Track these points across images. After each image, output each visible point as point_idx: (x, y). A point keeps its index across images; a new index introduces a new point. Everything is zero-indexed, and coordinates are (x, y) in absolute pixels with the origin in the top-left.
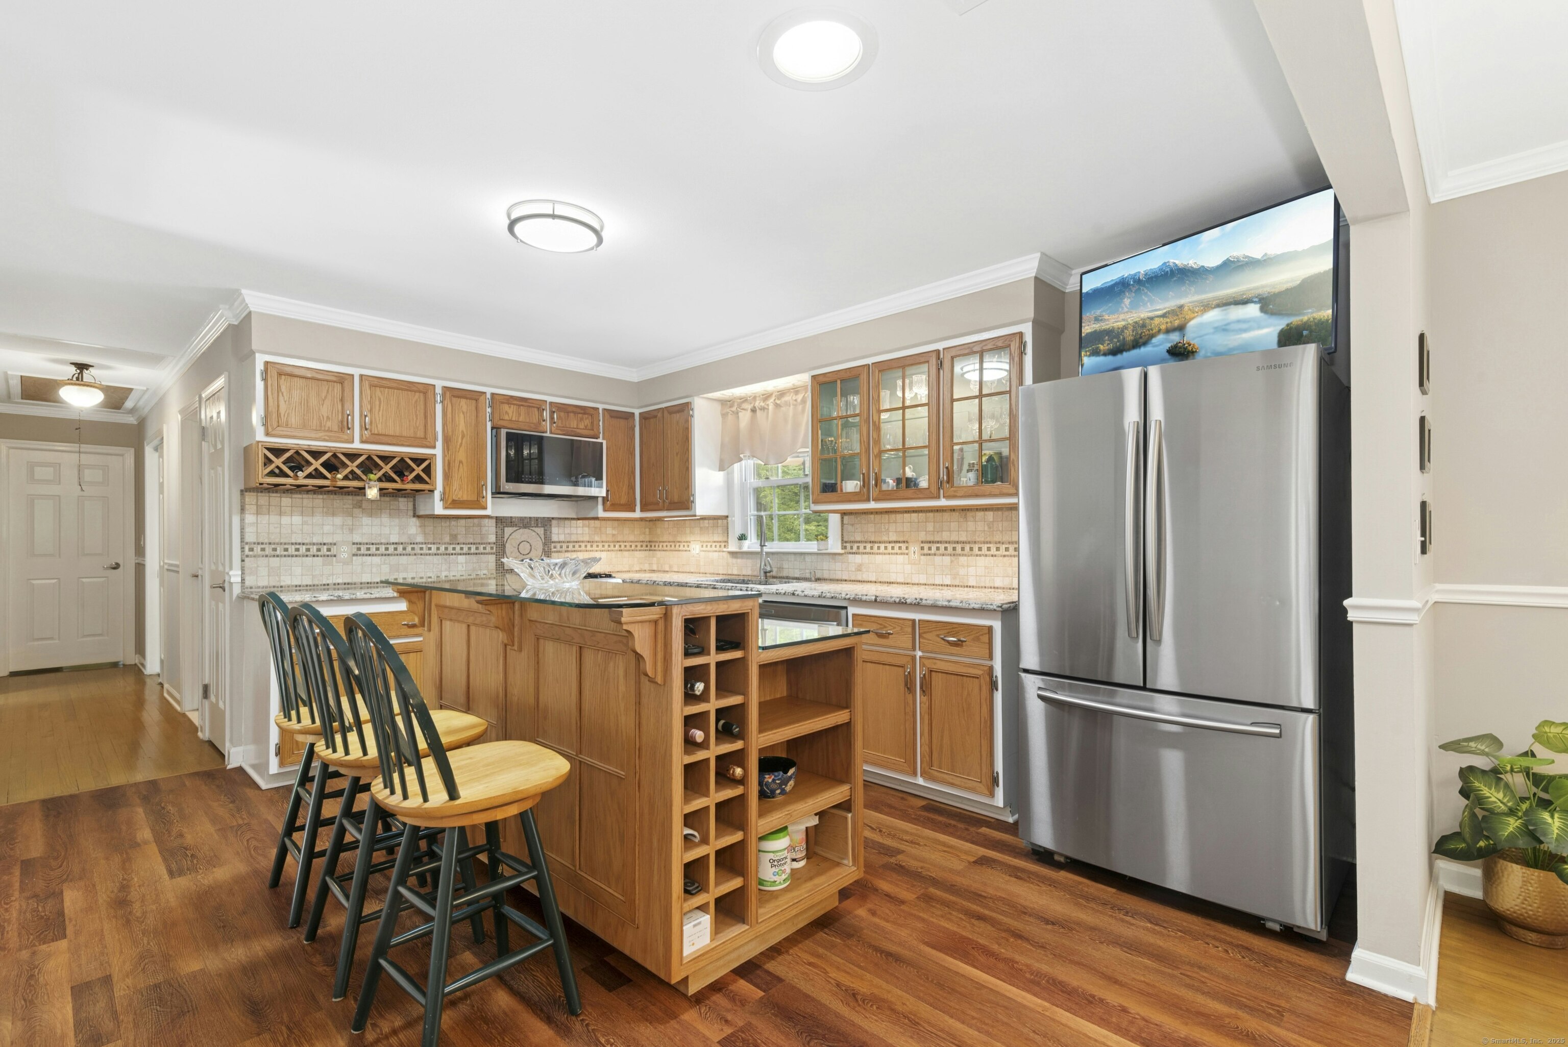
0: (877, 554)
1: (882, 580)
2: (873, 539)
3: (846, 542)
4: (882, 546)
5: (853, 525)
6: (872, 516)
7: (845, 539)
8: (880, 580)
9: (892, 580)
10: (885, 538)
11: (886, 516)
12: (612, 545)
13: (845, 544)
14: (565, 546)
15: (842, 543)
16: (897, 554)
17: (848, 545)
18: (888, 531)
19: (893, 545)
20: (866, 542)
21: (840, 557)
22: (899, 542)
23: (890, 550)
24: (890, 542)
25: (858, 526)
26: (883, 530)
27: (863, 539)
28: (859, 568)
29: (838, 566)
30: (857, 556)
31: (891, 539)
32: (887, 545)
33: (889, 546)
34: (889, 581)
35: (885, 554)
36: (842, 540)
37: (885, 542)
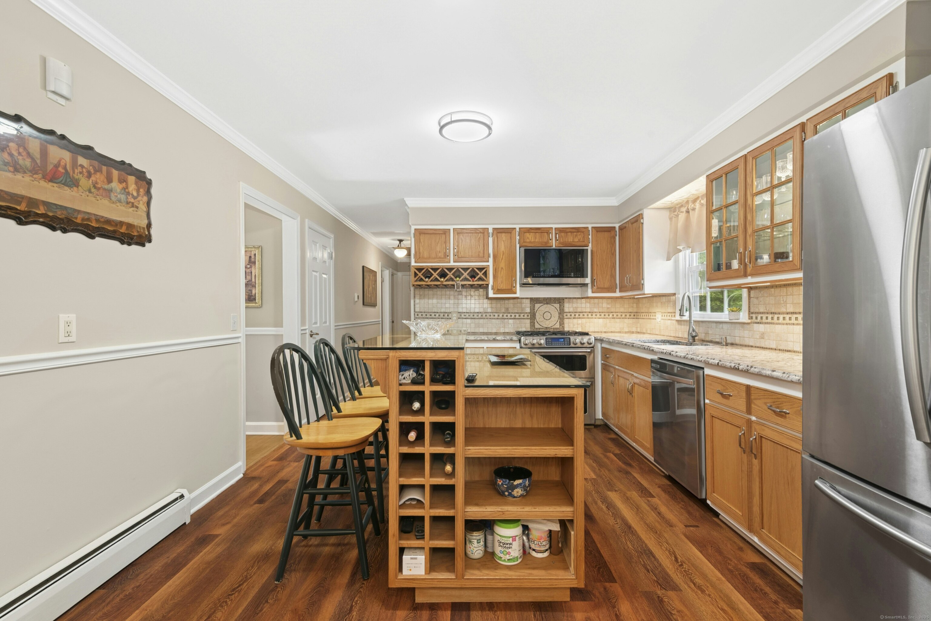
0: (777, 324)
1: (781, 348)
2: (773, 311)
3: (752, 313)
4: (781, 317)
5: (757, 298)
6: (773, 290)
7: (752, 311)
8: (779, 348)
9: (789, 349)
10: (783, 310)
11: (785, 289)
12: (607, 314)
13: (751, 315)
14: (573, 315)
15: (749, 314)
16: (794, 324)
17: (754, 316)
18: (786, 303)
19: (790, 316)
20: (768, 313)
21: (748, 326)
22: (796, 313)
23: (787, 321)
24: (787, 313)
25: (761, 299)
26: (782, 302)
27: (765, 311)
28: (762, 336)
29: (746, 333)
30: (761, 325)
31: (788, 311)
32: (785, 316)
33: (787, 317)
34: (787, 349)
35: (783, 324)
36: (749, 311)
37: (783, 313)
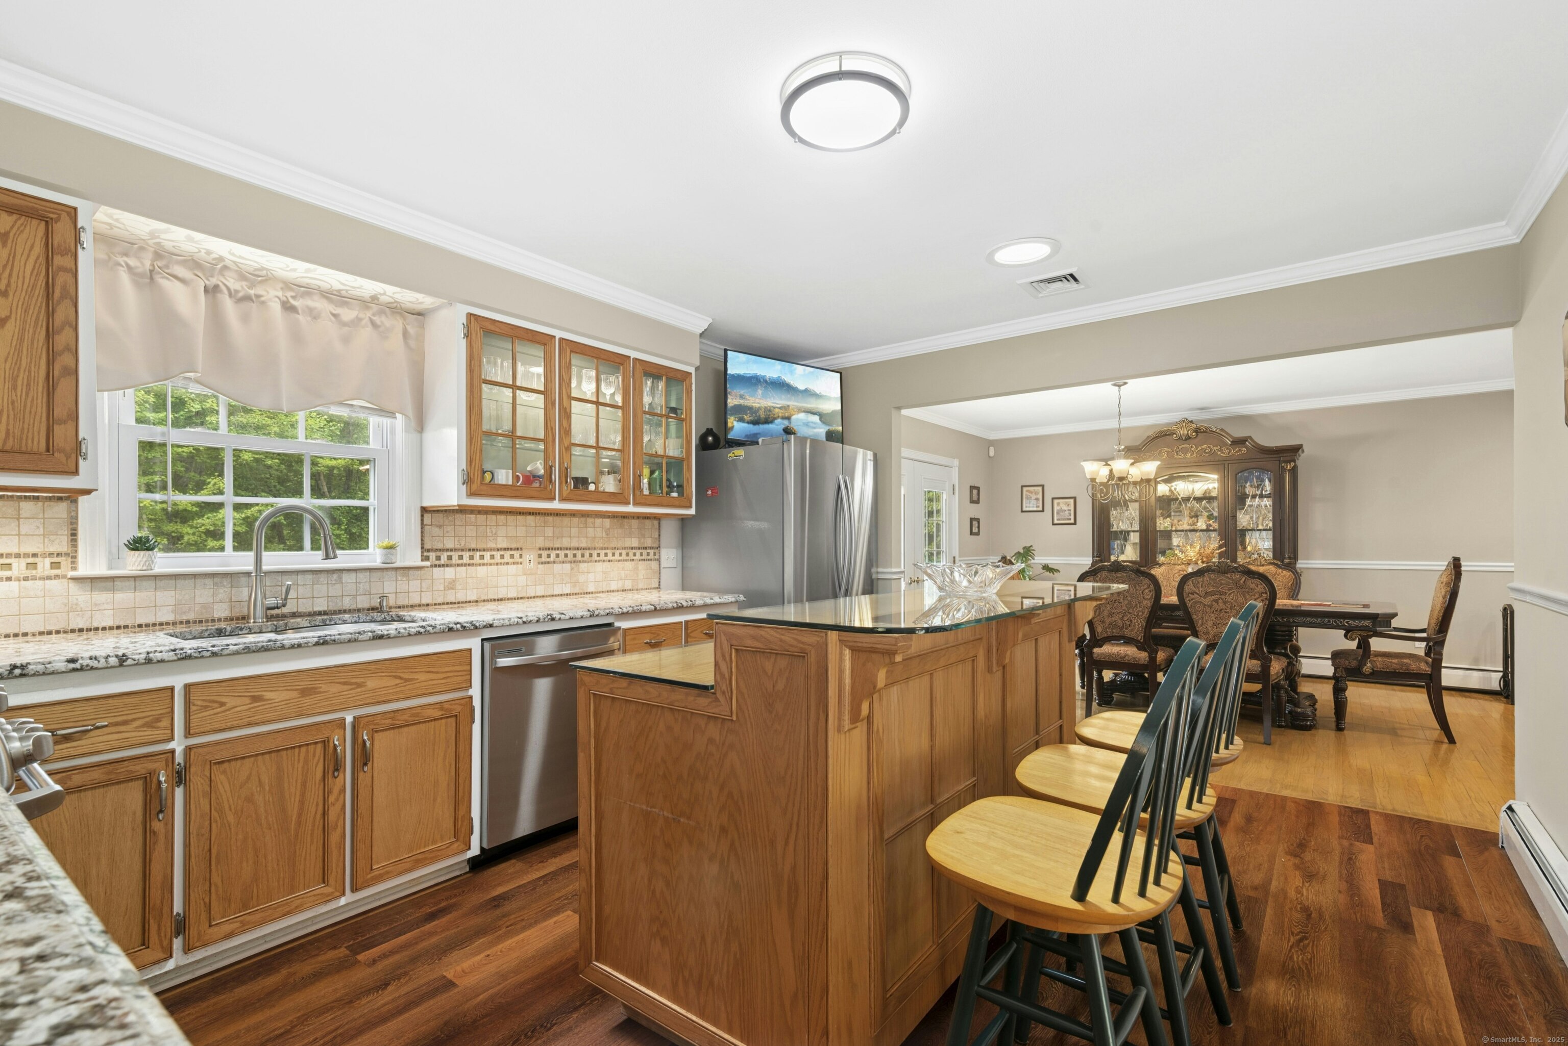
0: (480, 565)
1: (486, 598)
2: (473, 546)
3: (428, 551)
4: (487, 555)
5: (440, 526)
6: (473, 517)
7: (427, 546)
8: (483, 598)
9: (500, 596)
10: (492, 545)
11: (494, 517)
13: (425, 554)
15: (422, 552)
16: (508, 563)
17: (432, 555)
18: (496, 536)
19: (502, 553)
20: (462, 550)
22: (511, 549)
23: (497, 559)
24: (498, 550)
25: (449, 526)
26: (489, 534)
27: (458, 546)
28: (451, 586)
30: (450, 569)
31: (499, 546)
32: (494, 553)
33: (497, 554)
34: (496, 597)
35: (491, 565)
36: (422, 548)
37: (491, 550)
